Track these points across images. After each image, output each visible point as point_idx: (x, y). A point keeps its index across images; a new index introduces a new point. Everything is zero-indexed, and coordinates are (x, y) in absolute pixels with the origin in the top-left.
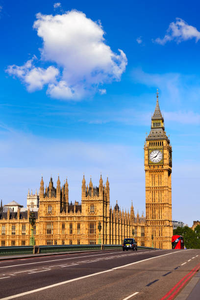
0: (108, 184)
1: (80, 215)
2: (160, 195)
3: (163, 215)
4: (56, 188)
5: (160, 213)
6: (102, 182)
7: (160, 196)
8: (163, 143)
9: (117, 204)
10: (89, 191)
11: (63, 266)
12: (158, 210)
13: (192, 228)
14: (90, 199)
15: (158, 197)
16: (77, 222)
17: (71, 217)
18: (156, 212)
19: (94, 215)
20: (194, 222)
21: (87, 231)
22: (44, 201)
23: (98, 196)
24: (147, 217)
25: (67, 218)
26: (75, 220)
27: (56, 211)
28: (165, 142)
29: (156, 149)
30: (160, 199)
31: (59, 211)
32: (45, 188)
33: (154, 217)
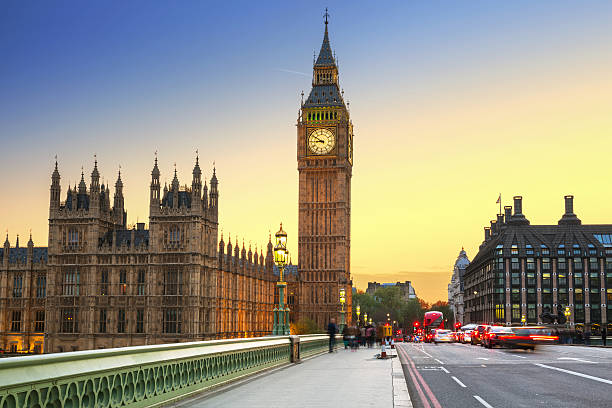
1: (145, 252)
2: (328, 220)
3: (335, 260)
5: (328, 257)
6: (199, 175)
7: (328, 223)
8: (336, 114)
12: (324, 250)
14: (170, 215)
15: (323, 223)
16: (137, 269)
17: (124, 257)
18: (319, 255)
19: (179, 251)
21: (161, 289)
22: (60, 217)
23: (189, 207)
24: (300, 264)
25: (114, 258)
26: (132, 263)
27: (89, 242)
28: (340, 113)
29: (322, 127)
30: (328, 227)
31: (96, 241)
33: (314, 264)
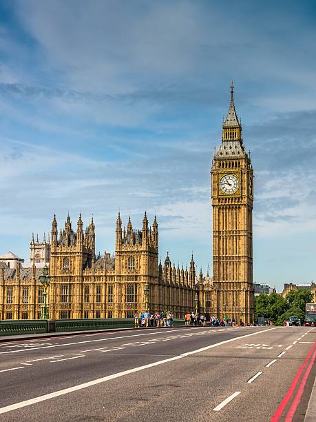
0: (156, 226)
1: (113, 274)
2: (235, 243)
3: (240, 274)
4: (75, 231)
5: (235, 271)
6: (147, 223)
7: (235, 245)
8: (239, 163)
9: (168, 257)
10: (127, 237)
11: (102, 350)
12: (232, 266)
13: (282, 294)
14: (129, 250)
15: (231, 246)
17: (99, 277)
18: (229, 270)
19: (135, 274)
20: (285, 285)
21: (124, 299)
22: (58, 251)
23: (141, 245)
24: (214, 277)
25: (92, 278)
26: (104, 281)
27: (76, 267)
28: (243, 163)
29: (229, 173)
30: (235, 250)
31: (81, 267)
32: (59, 232)
33: (225, 277)
